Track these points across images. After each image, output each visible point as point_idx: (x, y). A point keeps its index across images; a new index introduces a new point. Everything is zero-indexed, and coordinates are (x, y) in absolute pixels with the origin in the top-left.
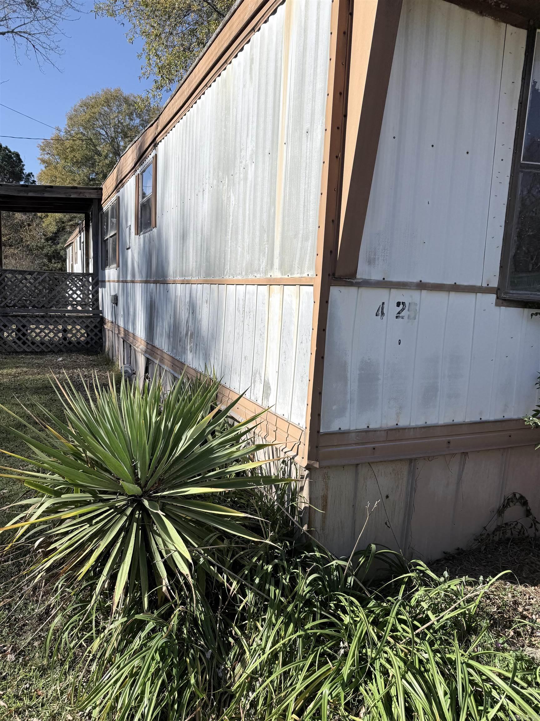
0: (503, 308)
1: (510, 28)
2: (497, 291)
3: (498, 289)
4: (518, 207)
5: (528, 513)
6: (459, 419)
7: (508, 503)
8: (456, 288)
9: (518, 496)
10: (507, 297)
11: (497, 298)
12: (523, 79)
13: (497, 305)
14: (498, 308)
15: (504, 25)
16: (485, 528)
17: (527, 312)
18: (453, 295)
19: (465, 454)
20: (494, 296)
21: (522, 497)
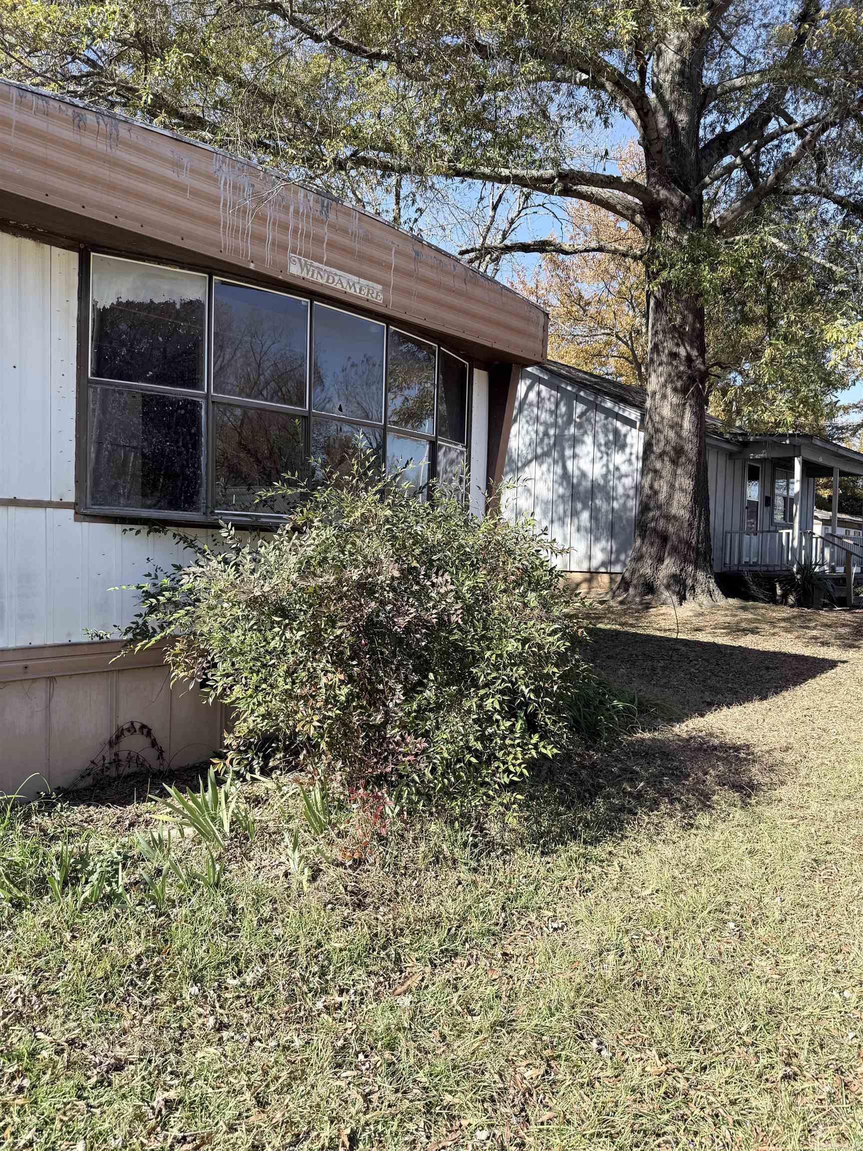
0: (85, 524)
1: (56, 250)
2: (74, 506)
3: (76, 504)
4: (93, 433)
5: (154, 744)
6: (37, 642)
7: (122, 733)
8: (14, 502)
9: (137, 726)
10: (88, 512)
11: (76, 513)
12: (79, 298)
13: (76, 520)
14: (78, 524)
15: (47, 247)
16: (93, 762)
17: (119, 527)
18: (12, 510)
19: (52, 679)
20: (72, 511)
21: (143, 727)
